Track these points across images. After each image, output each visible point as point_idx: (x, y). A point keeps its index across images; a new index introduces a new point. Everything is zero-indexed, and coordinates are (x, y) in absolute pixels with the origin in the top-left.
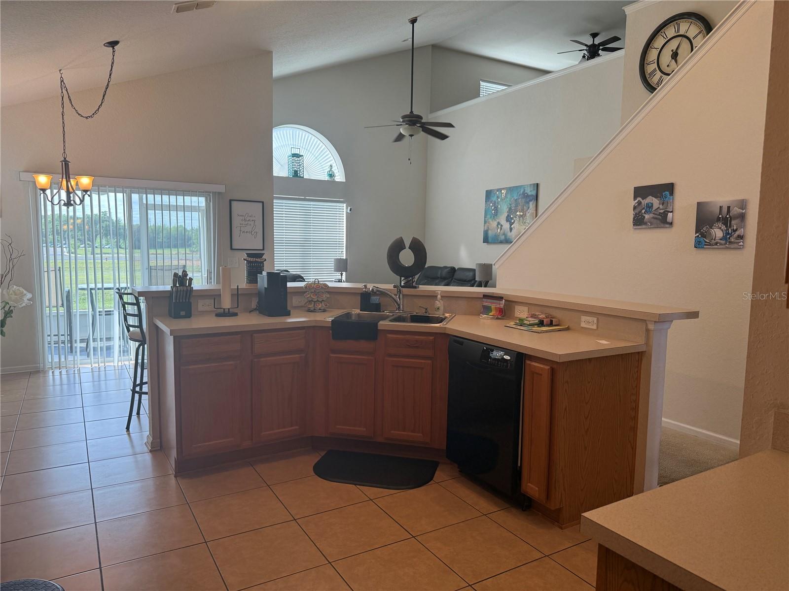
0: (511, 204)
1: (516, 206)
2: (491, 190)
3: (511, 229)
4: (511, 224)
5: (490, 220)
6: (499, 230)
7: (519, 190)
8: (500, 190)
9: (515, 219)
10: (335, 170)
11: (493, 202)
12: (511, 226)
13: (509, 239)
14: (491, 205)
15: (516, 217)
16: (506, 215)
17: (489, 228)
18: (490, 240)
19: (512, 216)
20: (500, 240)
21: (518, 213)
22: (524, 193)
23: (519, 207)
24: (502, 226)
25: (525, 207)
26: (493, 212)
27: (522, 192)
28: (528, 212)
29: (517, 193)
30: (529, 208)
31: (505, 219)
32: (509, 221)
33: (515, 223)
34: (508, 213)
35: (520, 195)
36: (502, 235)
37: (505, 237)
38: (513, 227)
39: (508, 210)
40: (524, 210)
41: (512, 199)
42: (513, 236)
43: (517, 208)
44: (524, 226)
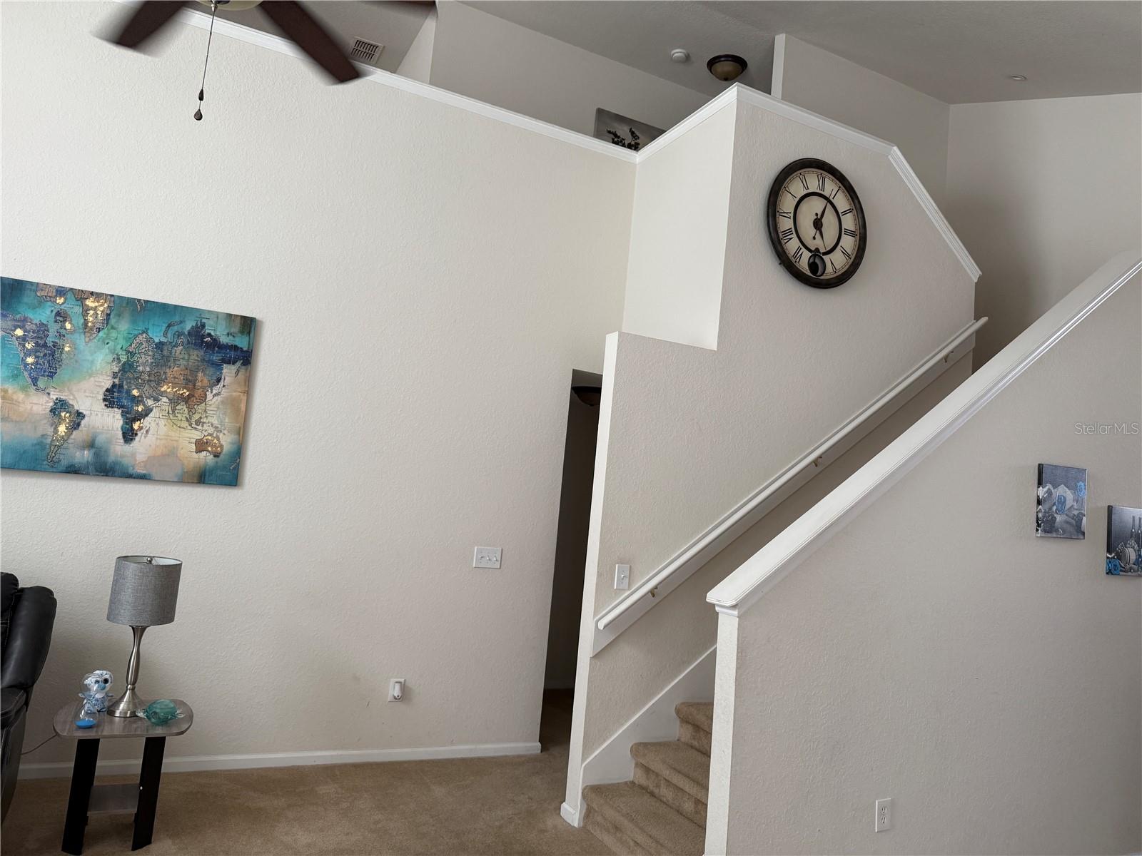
0: (132, 354)
1: (160, 363)
2: (25, 282)
3: (129, 435)
4: (131, 417)
5: (10, 388)
6: (62, 429)
7: (175, 318)
8: (77, 295)
9: (150, 402)
11: (30, 326)
13: (115, 463)
14: (20, 333)
15: (156, 400)
16: (108, 385)
19: (135, 393)
20: (64, 463)
21: (166, 388)
22: (198, 332)
23: (174, 371)
24: (79, 415)
25: (200, 374)
26: (30, 360)
27: (188, 326)
28: (214, 392)
29: (169, 326)
30: (219, 380)
31: (101, 397)
32: (121, 407)
33: (151, 415)
34: (117, 381)
35: (179, 334)
36: (83, 448)
37: (97, 455)
38: (141, 428)
39: (116, 370)
40: (199, 384)
41: (142, 338)
42: (140, 458)
43: (165, 373)
44: (194, 431)
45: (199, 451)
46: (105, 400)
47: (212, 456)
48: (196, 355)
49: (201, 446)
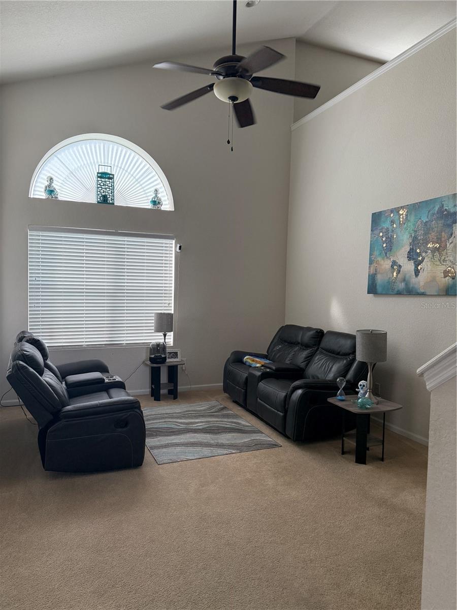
0: (416, 231)
1: (427, 233)
2: (380, 212)
3: (417, 272)
4: (417, 264)
5: (379, 259)
6: (395, 274)
7: (432, 206)
8: (397, 210)
9: (424, 254)
10: (164, 196)
11: (384, 230)
12: (417, 265)
13: (413, 287)
14: (381, 234)
15: (426, 252)
16: (408, 249)
17: (378, 270)
18: (379, 289)
19: (418, 251)
20: (396, 290)
21: (430, 245)
22: (441, 210)
23: (433, 235)
24: (400, 266)
25: (443, 233)
26: (384, 245)
27: (437, 208)
28: (450, 242)
29: (429, 212)
30: (452, 235)
31: (406, 256)
32: (414, 259)
33: (425, 261)
34: (411, 246)
35: (433, 214)
36: (401, 282)
37: (406, 284)
38: (421, 268)
39: (411, 241)
40: (443, 239)
41: (419, 223)
42: (422, 284)
43: (429, 237)
44: (443, 266)
45: (445, 277)
46: (408, 257)
47: (451, 279)
48: (441, 223)
49: (446, 273)
